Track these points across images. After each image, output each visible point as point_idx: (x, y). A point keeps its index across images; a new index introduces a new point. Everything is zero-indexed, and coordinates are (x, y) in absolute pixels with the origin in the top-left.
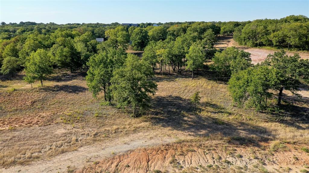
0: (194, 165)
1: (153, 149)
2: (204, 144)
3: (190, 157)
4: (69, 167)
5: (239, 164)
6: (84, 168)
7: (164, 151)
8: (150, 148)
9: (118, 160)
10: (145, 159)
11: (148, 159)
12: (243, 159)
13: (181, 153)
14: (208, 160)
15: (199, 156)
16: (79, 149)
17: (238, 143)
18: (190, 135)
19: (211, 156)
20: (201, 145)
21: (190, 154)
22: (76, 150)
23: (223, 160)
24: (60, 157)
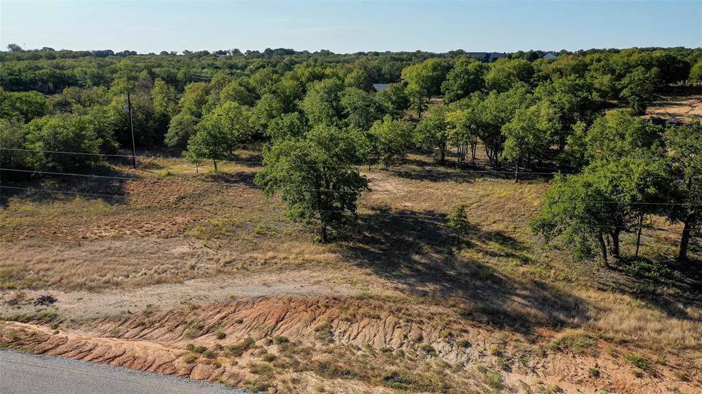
0: (358, 342)
1: (305, 302)
2: (407, 309)
3: (362, 326)
4: (149, 306)
5: (452, 359)
6: (171, 311)
7: (322, 307)
8: (301, 298)
9: (233, 309)
10: (276, 315)
11: (282, 316)
12: (468, 350)
13: (350, 317)
14: (391, 339)
15: (381, 328)
16: (186, 282)
17: (485, 319)
18: (396, 289)
19: (405, 333)
20: (399, 310)
21: (366, 320)
22: (180, 282)
23: (425, 343)
24: (151, 288)
